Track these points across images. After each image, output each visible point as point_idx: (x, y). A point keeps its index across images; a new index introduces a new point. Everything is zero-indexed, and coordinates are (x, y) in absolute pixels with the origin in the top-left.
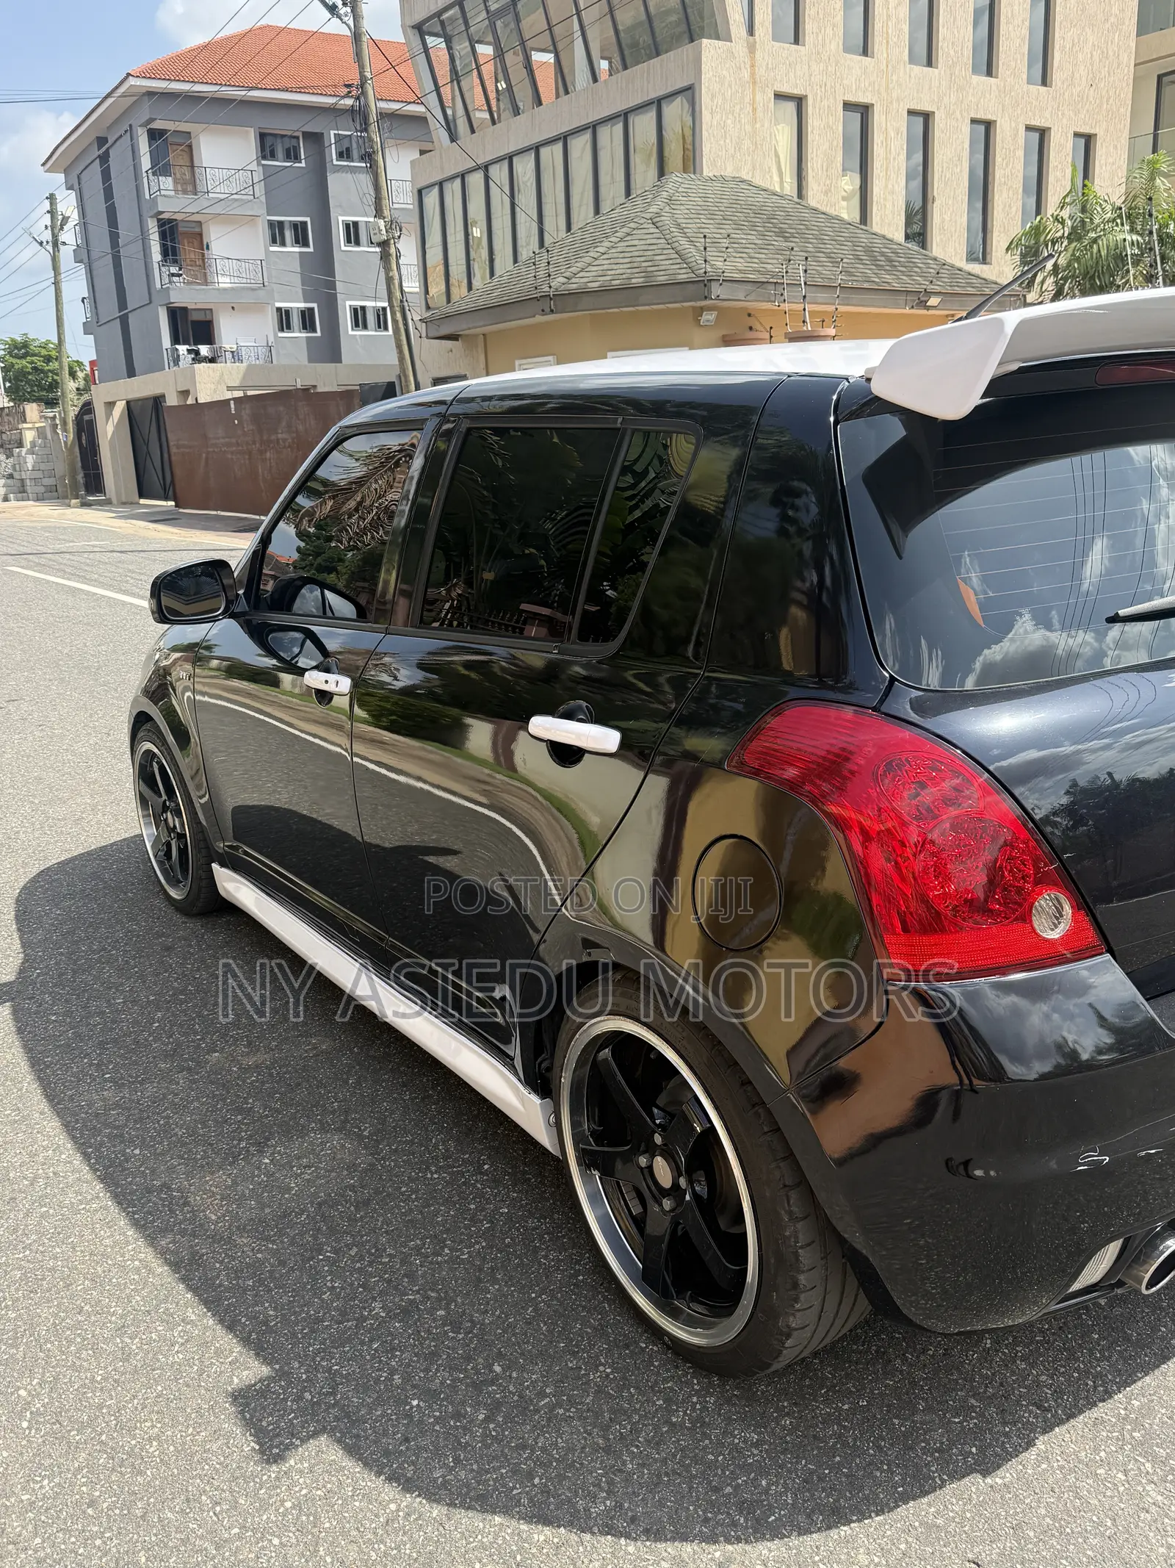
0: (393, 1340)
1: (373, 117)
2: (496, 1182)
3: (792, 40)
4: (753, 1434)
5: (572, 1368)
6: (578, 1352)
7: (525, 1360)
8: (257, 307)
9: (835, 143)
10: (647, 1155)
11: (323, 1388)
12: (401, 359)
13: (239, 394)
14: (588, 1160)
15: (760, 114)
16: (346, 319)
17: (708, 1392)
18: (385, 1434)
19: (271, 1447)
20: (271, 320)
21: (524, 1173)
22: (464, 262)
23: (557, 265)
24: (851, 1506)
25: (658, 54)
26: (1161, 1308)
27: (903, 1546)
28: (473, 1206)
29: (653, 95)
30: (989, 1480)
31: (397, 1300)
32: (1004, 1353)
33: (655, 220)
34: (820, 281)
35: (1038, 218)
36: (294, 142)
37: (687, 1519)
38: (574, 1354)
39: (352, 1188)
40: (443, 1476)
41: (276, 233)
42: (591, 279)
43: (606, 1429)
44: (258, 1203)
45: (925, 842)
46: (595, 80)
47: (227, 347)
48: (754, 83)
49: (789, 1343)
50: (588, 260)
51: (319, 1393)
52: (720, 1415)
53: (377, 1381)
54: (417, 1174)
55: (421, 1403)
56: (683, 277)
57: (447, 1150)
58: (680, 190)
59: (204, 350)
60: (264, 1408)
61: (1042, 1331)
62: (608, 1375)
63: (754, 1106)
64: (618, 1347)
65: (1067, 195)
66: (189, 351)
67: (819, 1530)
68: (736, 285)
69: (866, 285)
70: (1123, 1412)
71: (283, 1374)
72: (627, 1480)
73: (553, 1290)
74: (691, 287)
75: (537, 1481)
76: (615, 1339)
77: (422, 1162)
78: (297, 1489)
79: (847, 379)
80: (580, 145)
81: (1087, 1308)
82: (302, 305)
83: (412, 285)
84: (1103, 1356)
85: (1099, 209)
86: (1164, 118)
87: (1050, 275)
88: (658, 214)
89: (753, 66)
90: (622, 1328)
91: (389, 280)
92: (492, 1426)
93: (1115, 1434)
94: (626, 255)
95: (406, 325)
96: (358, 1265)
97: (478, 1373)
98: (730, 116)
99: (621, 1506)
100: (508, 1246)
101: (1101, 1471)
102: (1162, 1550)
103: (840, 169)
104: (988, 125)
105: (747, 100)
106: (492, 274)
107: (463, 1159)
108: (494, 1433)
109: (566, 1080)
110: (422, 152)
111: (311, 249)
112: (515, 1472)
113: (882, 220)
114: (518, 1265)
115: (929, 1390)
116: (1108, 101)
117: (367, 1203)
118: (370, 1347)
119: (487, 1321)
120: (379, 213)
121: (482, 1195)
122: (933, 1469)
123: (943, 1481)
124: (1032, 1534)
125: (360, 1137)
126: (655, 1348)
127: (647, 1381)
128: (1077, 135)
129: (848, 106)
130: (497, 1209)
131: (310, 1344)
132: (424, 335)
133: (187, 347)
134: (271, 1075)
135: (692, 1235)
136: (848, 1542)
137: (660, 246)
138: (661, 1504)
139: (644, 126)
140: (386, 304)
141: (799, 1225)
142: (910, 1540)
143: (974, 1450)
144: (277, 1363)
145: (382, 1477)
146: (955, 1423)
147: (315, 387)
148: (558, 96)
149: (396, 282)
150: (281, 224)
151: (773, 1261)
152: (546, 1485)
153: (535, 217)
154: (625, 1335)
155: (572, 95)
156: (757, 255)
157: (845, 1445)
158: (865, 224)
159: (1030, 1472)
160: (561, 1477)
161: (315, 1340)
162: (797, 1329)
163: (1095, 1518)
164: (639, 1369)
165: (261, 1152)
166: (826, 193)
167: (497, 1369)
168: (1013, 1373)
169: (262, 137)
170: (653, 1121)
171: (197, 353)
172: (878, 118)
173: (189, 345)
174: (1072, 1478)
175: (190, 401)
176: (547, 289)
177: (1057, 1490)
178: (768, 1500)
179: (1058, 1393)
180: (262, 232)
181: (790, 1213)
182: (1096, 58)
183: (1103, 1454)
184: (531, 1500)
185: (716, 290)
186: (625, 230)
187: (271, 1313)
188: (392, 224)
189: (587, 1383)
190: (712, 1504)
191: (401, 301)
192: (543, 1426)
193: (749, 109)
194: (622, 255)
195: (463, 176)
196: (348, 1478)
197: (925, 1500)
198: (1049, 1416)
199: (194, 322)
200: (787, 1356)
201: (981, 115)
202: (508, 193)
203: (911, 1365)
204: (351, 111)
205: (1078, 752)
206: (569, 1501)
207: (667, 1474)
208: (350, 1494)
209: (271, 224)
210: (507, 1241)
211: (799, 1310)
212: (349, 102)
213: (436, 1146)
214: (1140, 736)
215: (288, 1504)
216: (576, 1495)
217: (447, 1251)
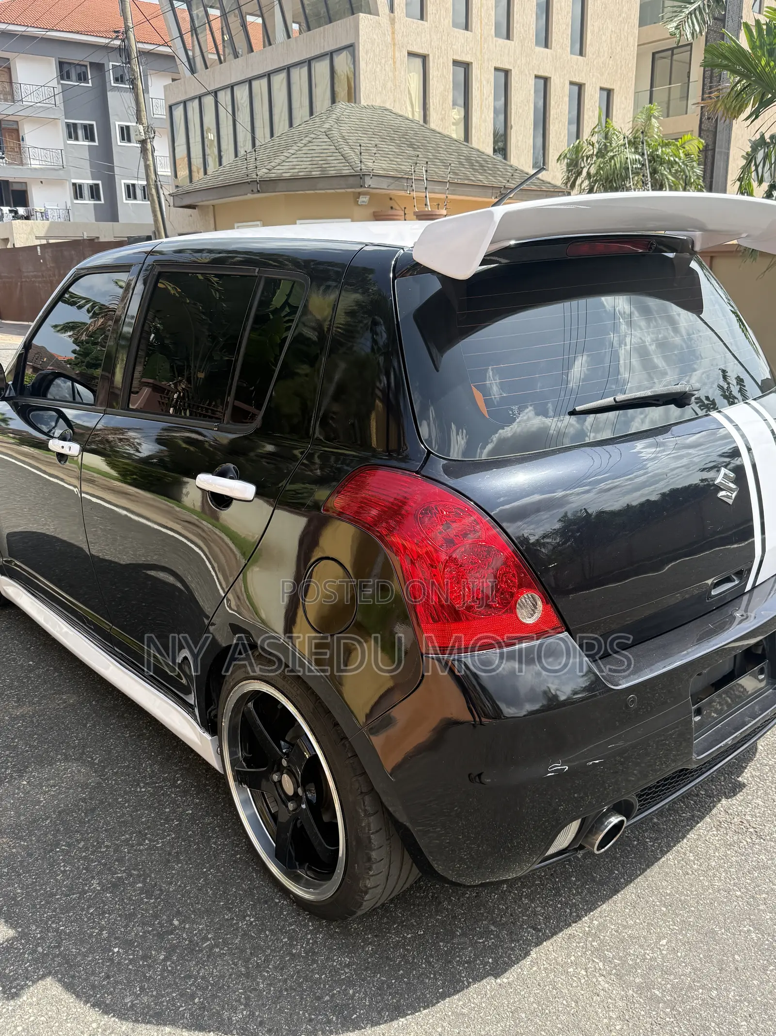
0: (104, 906)
1: (134, 54)
2: (185, 793)
3: (419, 17)
4: (346, 959)
5: (227, 920)
6: (232, 908)
7: (195, 915)
8: (58, 182)
9: (448, 87)
10: (278, 773)
11: (51, 943)
12: (156, 221)
13: (44, 242)
14: (241, 778)
15: (398, 65)
16: (122, 193)
17: (318, 931)
18: (93, 973)
19: (11, 988)
20: (69, 192)
21: (206, 785)
22: (201, 156)
23: (262, 161)
24: (407, 1004)
25: (331, 22)
26: (615, 858)
27: (439, 1030)
28: (167, 810)
29: (328, 49)
30: (498, 981)
31: (109, 877)
32: (515, 894)
33: (328, 133)
34: (436, 178)
35: (578, 141)
36: (83, 69)
37: (298, 1020)
38: (229, 909)
39: (84, 800)
40: (132, 1001)
41: (72, 131)
42: (284, 171)
43: (247, 961)
44: (16, 813)
45: (451, 560)
46: (289, 37)
47: (38, 209)
48: (394, 45)
49: (367, 897)
50: (282, 158)
51: (48, 947)
52: (325, 947)
53: (91, 936)
54: (130, 788)
55: (120, 950)
56: (346, 172)
57: (153, 771)
58: (345, 113)
59: (21, 211)
60: (7, 960)
61: (540, 878)
62: (251, 923)
63: (342, 739)
64: (260, 903)
65: (596, 127)
66: (11, 211)
67: (386, 1022)
68: (381, 179)
69: (466, 182)
70: (587, 929)
71: (23, 935)
72: (260, 996)
73: (218, 866)
74: (351, 179)
75: (197, 1000)
76: (258, 898)
77: (134, 781)
78: (26, 1017)
79: (403, 249)
80: (279, 81)
81: (569, 860)
82: (91, 182)
83: (164, 170)
84: (578, 892)
85: (615, 137)
86: (656, 82)
87: (585, 179)
88: (330, 129)
89: (393, 33)
90: (264, 890)
91: (147, 167)
92: (169, 963)
93: (581, 944)
94: (308, 155)
95: (159, 197)
96: (84, 854)
97: (162, 926)
98: (379, 66)
99: (254, 1013)
100: (190, 836)
101: (571, 970)
102: (605, 1021)
103: (451, 104)
104: (546, 80)
105: (390, 55)
106: (220, 164)
107: (164, 777)
108: (169, 968)
109: (225, 724)
110: (173, 80)
111: (96, 144)
112: (182, 995)
113: (478, 139)
114: (196, 850)
115: (464, 921)
116: (621, 68)
117: (93, 810)
118: (88, 912)
119: (171, 890)
120: (139, 120)
121: (174, 802)
122: (463, 975)
123: (469, 983)
124: (523, 1015)
125: (92, 764)
126: (285, 902)
127: (278, 925)
128: (602, 89)
129: (456, 63)
130: (184, 811)
131: (45, 913)
132: (172, 204)
133: (9, 208)
134: (32, 721)
135: (306, 827)
136: (404, 1029)
137: (331, 151)
138: (281, 1011)
139: (322, 69)
140: (145, 183)
141: (371, 819)
142: (445, 1024)
143: (490, 960)
144: (20, 927)
145: (89, 1005)
146: (480, 943)
147: (98, 238)
148: (264, 47)
149: (152, 168)
150: (75, 125)
151: (354, 844)
152: (202, 1003)
153: (249, 128)
154: (265, 894)
155: (273, 46)
156: (395, 159)
157: (407, 962)
158: (468, 142)
159: (525, 973)
160: (214, 996)
161: (49, 909)
162: (370, 888)
163: (565, 1002)
164: (273, 917)
165: (21, 776)
166: (442, 120)
167: (176, 922)
168: (519, 907)
169: (61, 64)
170: (281, 750)
171: (16, 212)
172: (475, 72)
173: (10, 206)
174: (552, 976)
175: (9, 246)
176: (255, 176)
177: (542, 984)
178: (353, 1003)
179: (547, 919)
180: (62, 131)
181: (365, 811)
182: (614, 40)
183: (573, 958)
184: (192, 1014)
185: (368, 181)
186: (307, 139)
187: (19, 891)
188: (149, 129)
189: (237, 929)
190: (316, 1009)
191: (156, 181)
192: (204, 961)
193: (391, 62)
194: (305, 156)
195: (200, 98)
196: (64, 1007)
197: (456, 997)
198: (541, 934)
199: (13, 191)
200: (366, 906)
201: (541, 73)
202: (231, 112)
203: (453, 906)
204: (119, 49)
205: (566, 496)
206: (218, 1012)
207: (286, 990)
208: (65, 1018)
209: (68, 125)
210: (190, 833)
211: (372, 876)
212: (117, 42)
213: (145, 770)
214: (609, 484)
215: (19, 1029)
216: (223, 1008)
217: (147, 842)
